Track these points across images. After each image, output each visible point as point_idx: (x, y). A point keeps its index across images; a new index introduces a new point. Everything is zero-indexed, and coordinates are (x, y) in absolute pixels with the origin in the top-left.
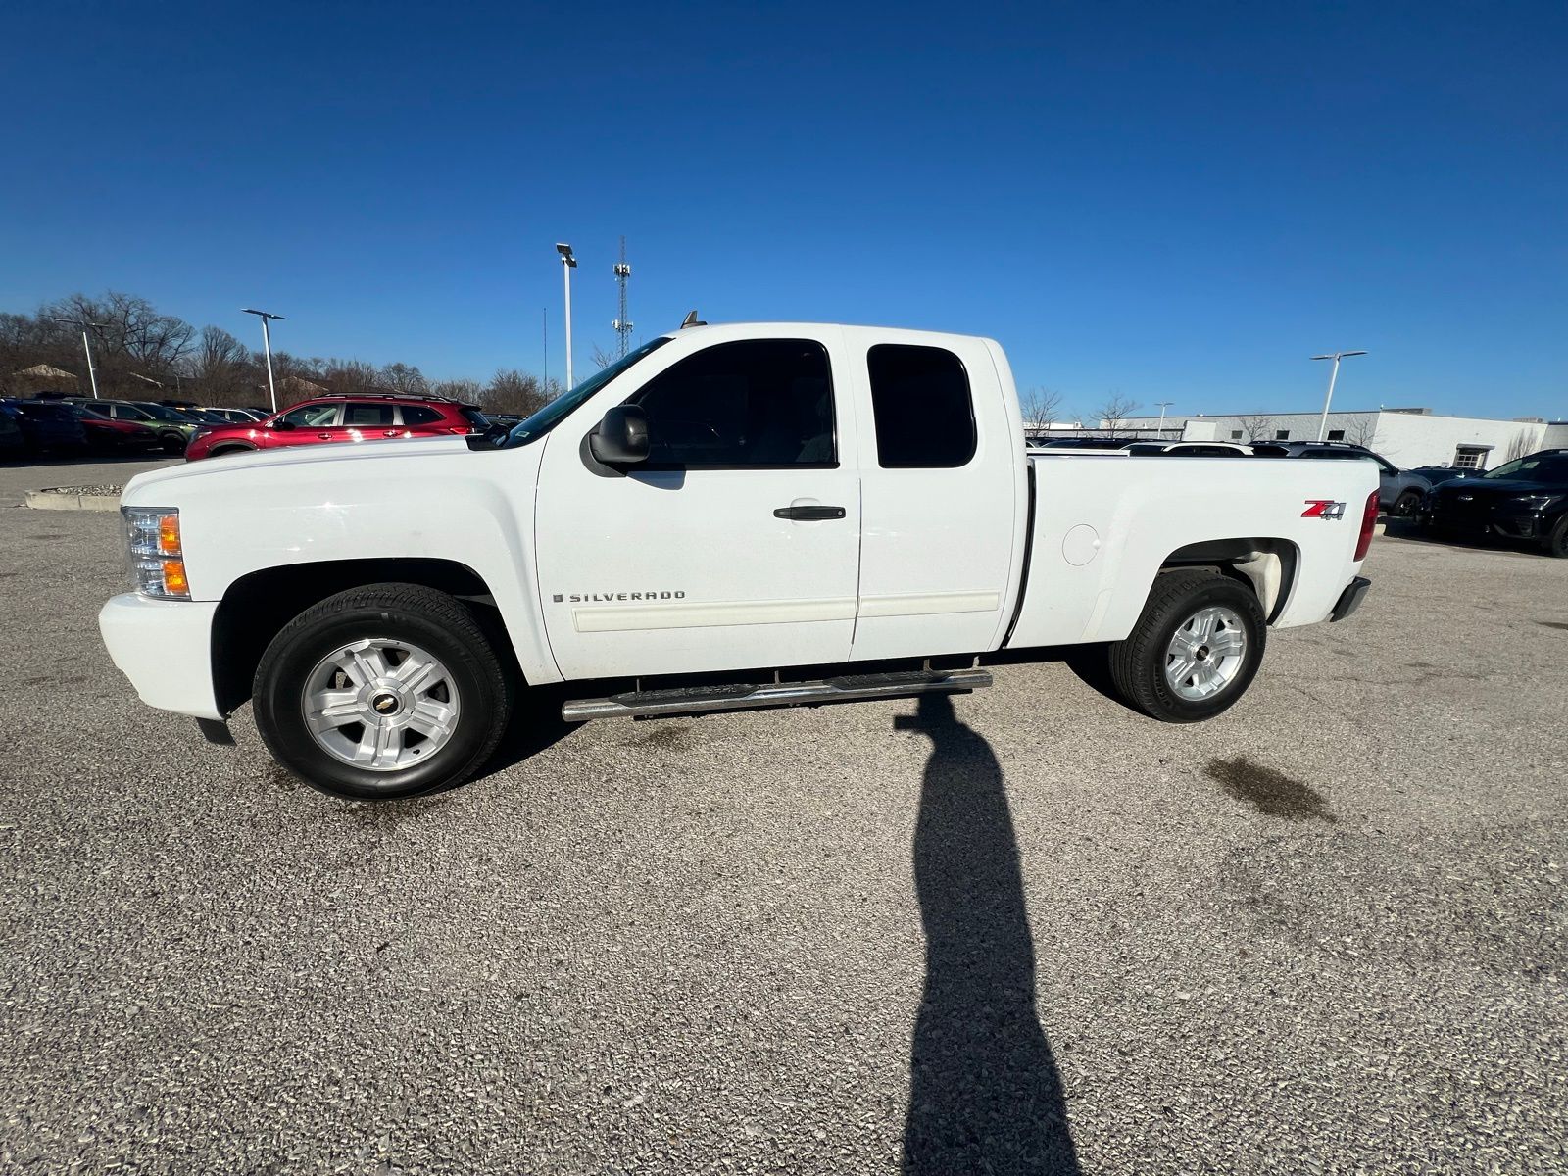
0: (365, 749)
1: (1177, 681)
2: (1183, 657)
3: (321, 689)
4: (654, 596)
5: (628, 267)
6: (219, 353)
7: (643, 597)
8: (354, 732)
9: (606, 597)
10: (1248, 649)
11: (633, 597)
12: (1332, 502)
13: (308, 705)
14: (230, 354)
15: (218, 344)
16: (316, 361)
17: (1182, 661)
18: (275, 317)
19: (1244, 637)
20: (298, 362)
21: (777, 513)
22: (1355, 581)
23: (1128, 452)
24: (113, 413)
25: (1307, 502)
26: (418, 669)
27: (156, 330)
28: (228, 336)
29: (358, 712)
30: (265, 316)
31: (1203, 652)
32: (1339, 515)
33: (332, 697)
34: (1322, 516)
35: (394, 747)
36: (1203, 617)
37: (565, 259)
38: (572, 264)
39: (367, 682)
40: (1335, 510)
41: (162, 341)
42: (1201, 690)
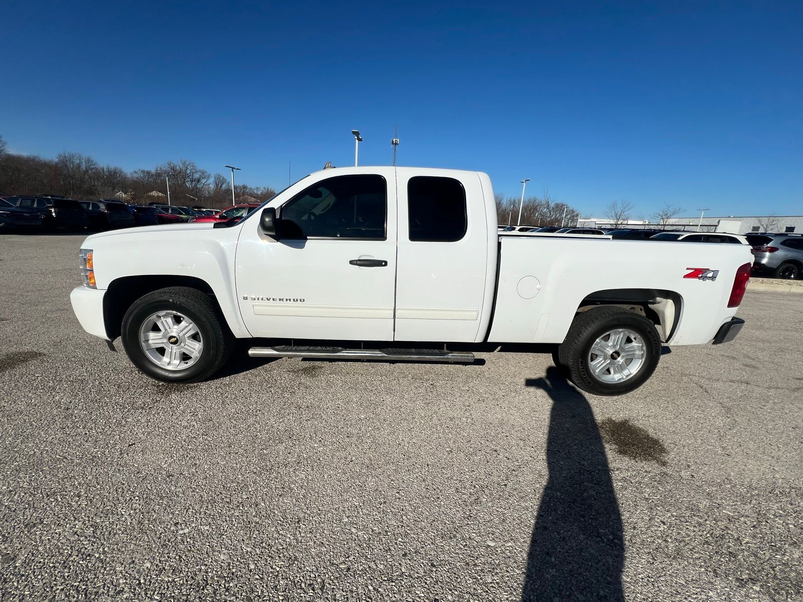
0: (166, 359)
1: (597, 371)
2: (602, 357)
3: (148, 331)
4: (290, 300)
5: (398, 140)
6: (220, 185)
7: (285, 300)
8: (161, 351)
9: (267, 299)
10: (647, 355)
11: (280, 300)
12: (708, 270)
13: (142, 338)
14: (224, 186)
15: (220, 181)
16: (257, 188)
17: (601, 359)
18: (237, 169)
19: (644, 348)
20: (251, 189)
21: (352, 262)
22: (732, 320)
23: (611, 237)
24: (170, 211)
25: (687, 269)
26: (187, 327)
27: (197, 176)
28: (224, 178)
29: (162, 343)
30: (233, 168)
31: (615, 355)
32: (713, 278)
33: (152, 335)
34: (699, 278)
35: (177, 360)
36: (616, 334)
37: (356, 137)
38: (360, 140)
39: (166, 330)
40: (710, 275)
41: (199, 181)
42: (615, 377)
